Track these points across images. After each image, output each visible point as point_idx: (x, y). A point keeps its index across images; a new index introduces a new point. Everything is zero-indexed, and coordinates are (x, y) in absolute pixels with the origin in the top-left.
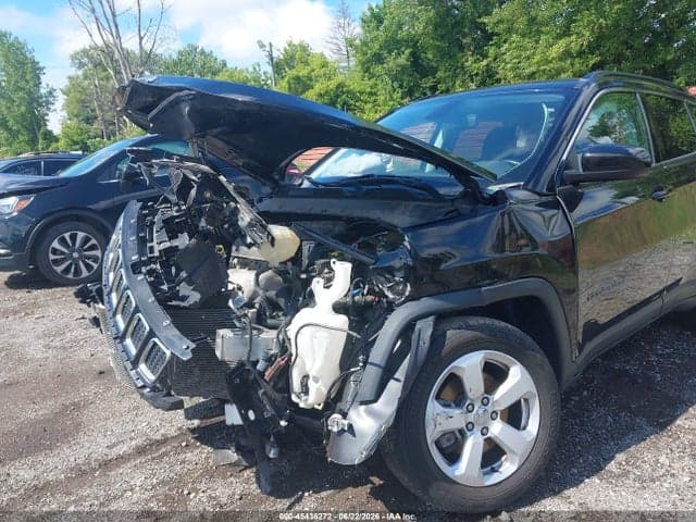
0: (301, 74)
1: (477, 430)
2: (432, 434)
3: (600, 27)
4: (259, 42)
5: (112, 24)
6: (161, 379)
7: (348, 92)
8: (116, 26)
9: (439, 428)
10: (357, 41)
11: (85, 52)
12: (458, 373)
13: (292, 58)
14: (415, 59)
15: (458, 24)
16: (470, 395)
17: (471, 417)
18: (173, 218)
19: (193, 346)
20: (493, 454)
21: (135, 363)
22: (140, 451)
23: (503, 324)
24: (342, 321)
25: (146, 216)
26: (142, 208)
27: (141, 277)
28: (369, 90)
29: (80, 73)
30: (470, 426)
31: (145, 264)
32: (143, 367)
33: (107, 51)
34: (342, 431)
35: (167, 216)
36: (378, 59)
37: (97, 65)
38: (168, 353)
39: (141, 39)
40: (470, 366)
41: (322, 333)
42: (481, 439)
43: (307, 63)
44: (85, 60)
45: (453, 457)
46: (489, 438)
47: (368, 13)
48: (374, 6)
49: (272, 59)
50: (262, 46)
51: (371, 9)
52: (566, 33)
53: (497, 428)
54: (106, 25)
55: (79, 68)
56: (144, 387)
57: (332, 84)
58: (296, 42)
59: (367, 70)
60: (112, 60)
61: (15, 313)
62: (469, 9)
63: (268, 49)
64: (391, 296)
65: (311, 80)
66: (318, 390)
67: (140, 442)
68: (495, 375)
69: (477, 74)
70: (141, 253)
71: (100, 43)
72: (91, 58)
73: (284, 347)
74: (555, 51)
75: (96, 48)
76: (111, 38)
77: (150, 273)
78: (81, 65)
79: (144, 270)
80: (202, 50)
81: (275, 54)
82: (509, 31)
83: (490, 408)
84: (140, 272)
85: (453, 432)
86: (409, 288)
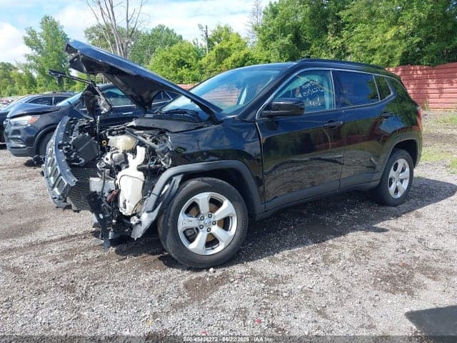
0: (223, 47)
1: (205, 229)
2: (181, 228)
3: (420, 19)
4: (199, 25)
5: (111, 12)
6: (62, 195)
7: (252, 59)
8: (113, 13)
9: (184, 225)
10: (260, 27)
11: (93, 29)
12: (197, 202)
13: (220, 36)
14: (297, 39)
15: (325, 15)
16: (202, 212)
17: (202, 223)
18: (84, 126)
19: (77, 180)
20: (212, 241)
21: (53, 187)
22: (62, 239)
23: (220, 181)
24: (141, 175)
25: (72, 123)
26: (70, 120)
27: (61, 150)
28: (265, 58)
29: (90, 42)
30: (202, 227)
31: (65, 145)
32: (56, 189)
33: (108, 29)
34: (137, 224)
35: (81, 125)
36: (273, 38)
37: (102, 37)
38: (66, 183)
39: (128, 21)
40: (203, 199)
41: (130, 180)
42: (206, 233)
43: (228, 40)
44: (94, 34)
45: (191, 240)
46: (211, 234)
47: (269, 7)
48: (273, 3)
49: (207, 36)
50: (201, 27)
51: (271, 5)
52: (395, 23)
53: (216, 230)
54: (106, 12)
55: (90, 39)
56: (55, 198)
57: (242, 54)
58: (222, 26)
59: (265, 46)
60: (109, 34)
61: (25, 178)
62: (332, 6)
63: (205, 29)
64: (164, 164)
65: (230, 51)
66: (130, 207)
67: (63, 235)
68: (216, 204)
69: (335, 49)
70: (64, 140)
71: (103, 24)
72: (97, 33)
73: (117, 187)
74: (389, 35)
75: (99, 26)
76: (109, 20)
77: (66, 149)
78: (91, 37)
79: (64, 148)
80: (167, 29)
81: (209, 33)
82: (357, 21)
83: (212, 220)
84: (62, 148)
85: (192, 229)
86: (171, 161)
